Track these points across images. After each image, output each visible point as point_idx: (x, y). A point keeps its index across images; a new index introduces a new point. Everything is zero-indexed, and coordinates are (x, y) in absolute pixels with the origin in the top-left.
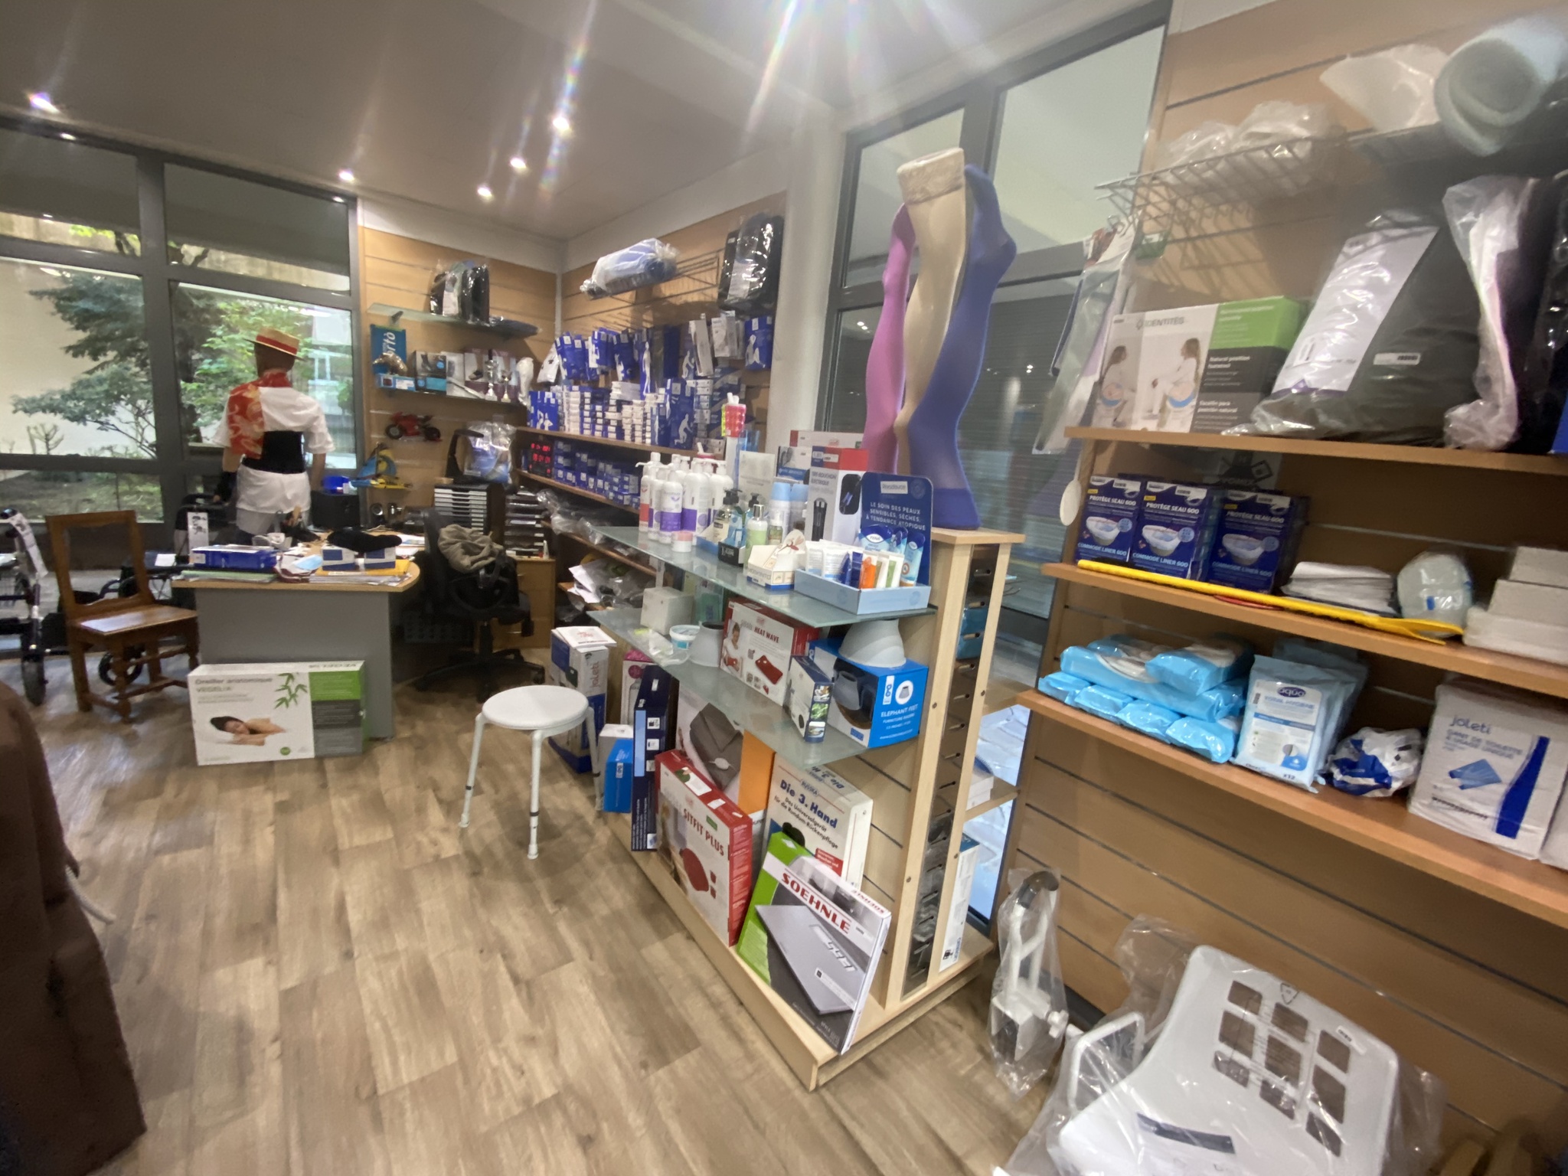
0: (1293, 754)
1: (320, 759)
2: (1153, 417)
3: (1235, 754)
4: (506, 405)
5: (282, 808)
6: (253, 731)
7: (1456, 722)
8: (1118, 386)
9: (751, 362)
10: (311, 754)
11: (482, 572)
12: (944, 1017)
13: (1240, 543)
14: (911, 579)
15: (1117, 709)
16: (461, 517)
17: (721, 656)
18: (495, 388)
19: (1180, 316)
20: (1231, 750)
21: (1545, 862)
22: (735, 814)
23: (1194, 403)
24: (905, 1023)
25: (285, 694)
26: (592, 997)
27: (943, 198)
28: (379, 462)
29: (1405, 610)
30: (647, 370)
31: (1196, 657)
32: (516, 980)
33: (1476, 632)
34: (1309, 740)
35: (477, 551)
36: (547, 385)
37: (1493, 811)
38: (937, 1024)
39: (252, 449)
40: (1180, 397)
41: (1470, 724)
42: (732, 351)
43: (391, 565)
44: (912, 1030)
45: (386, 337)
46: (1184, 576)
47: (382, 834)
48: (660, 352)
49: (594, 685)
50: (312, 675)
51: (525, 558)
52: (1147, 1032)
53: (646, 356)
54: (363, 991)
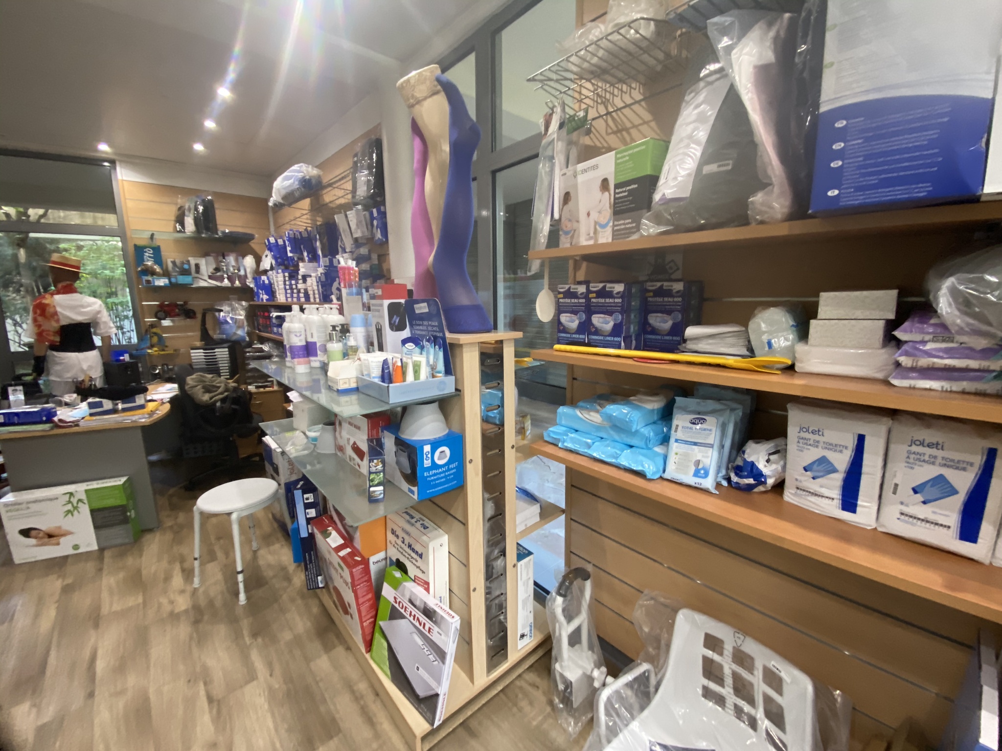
0: (700, 467)
1: (102, 550)
2: (591, 238)
3: (664, 471)
4: (237, 288)
5: (67, 590)
6: (50, 536)
7: (801, 429)
8: (570, 220)
9: (377, 238)
10: (95, 547)
11: (218, 404)
12: (527, 682)
13: (658, 319)
14: (439, 372)
15: (589, 446)
16: (212, 367)
17: (336, 445)
18: (229, 278)
19: (595, 164)
20: (661, 469)
21: (880, 529)
22: (357, 558)
23: (611, 224)
24: (494, 692)
25: (69, 507)
26: (266, 706)
27: (429, 100)
28: (151, 337)
29: (756, 352)
30: (320, 252)
31: (633, 404)
32: (210, 699)
33: (802, 362)
34: (710, 454)
35: (215, 389)
36: (265, 272)
37: (836, 493)
38: (521, 688)
39: (52, 338)
40: (603, 221)
41: (810, 431)
42: (363, 232)
43: (142, 407)
44: (501, 695)
45: (146, 252)
46: (619, 347)
47: (135, 600)
48: (325, 240)
49: (291, 473)
50: (86, 491)
51: (262, 390)
52: (656, 675)
53: (318, 244)
54: (96, 721)
